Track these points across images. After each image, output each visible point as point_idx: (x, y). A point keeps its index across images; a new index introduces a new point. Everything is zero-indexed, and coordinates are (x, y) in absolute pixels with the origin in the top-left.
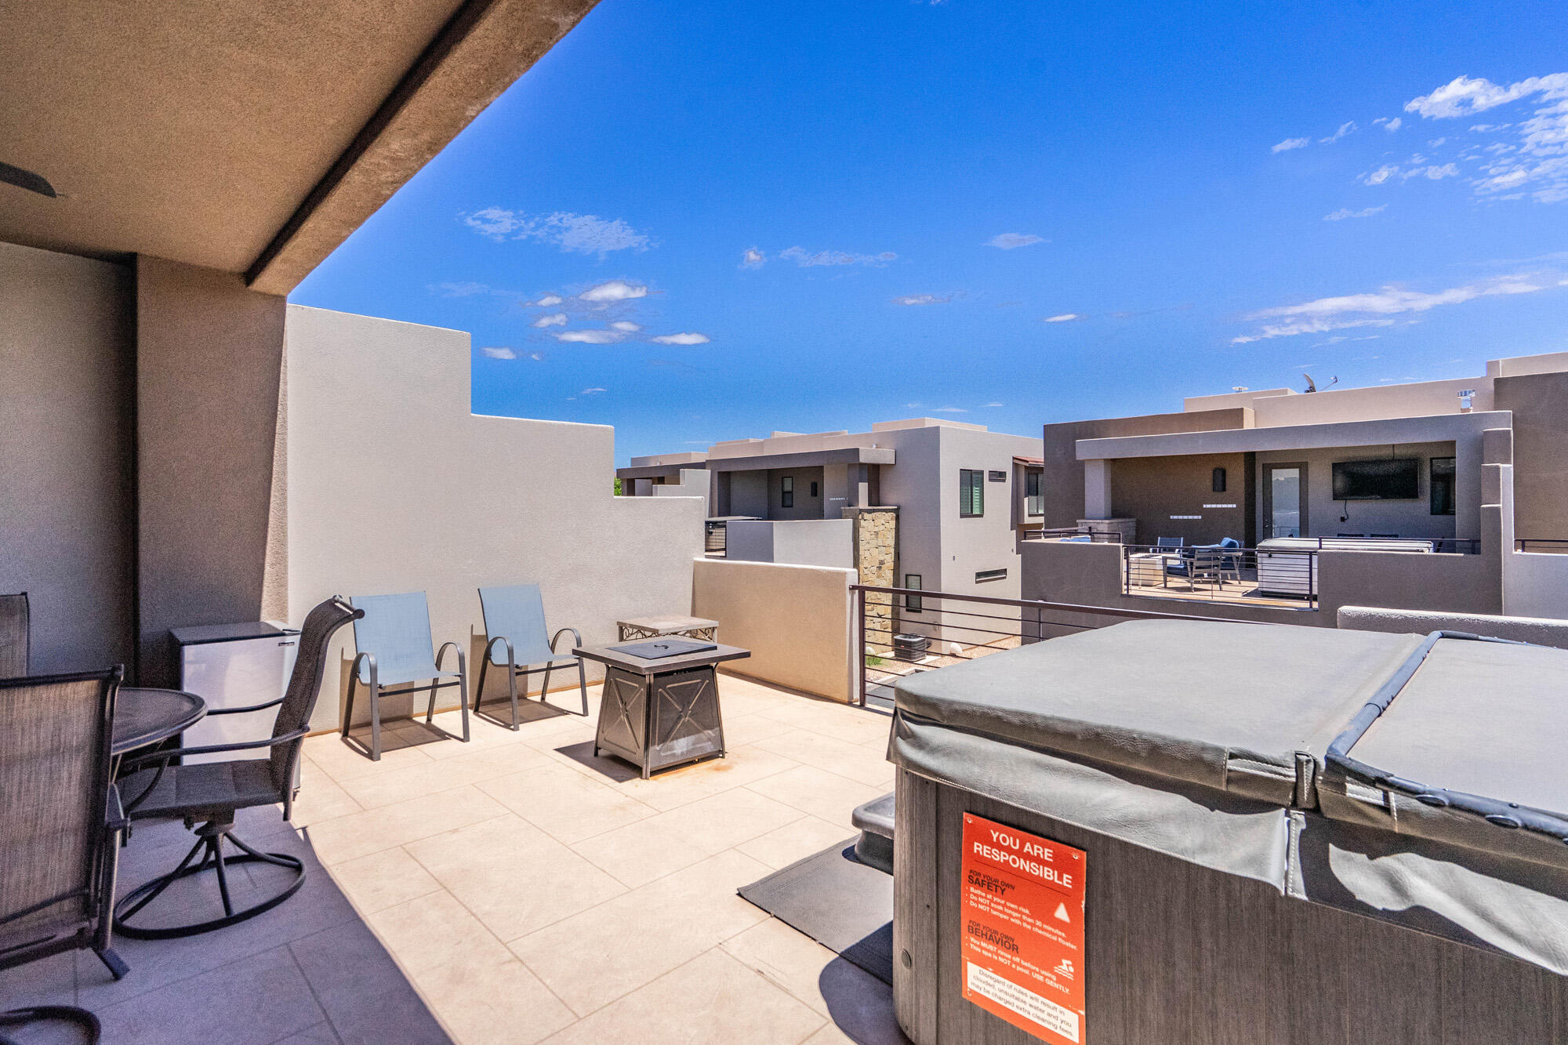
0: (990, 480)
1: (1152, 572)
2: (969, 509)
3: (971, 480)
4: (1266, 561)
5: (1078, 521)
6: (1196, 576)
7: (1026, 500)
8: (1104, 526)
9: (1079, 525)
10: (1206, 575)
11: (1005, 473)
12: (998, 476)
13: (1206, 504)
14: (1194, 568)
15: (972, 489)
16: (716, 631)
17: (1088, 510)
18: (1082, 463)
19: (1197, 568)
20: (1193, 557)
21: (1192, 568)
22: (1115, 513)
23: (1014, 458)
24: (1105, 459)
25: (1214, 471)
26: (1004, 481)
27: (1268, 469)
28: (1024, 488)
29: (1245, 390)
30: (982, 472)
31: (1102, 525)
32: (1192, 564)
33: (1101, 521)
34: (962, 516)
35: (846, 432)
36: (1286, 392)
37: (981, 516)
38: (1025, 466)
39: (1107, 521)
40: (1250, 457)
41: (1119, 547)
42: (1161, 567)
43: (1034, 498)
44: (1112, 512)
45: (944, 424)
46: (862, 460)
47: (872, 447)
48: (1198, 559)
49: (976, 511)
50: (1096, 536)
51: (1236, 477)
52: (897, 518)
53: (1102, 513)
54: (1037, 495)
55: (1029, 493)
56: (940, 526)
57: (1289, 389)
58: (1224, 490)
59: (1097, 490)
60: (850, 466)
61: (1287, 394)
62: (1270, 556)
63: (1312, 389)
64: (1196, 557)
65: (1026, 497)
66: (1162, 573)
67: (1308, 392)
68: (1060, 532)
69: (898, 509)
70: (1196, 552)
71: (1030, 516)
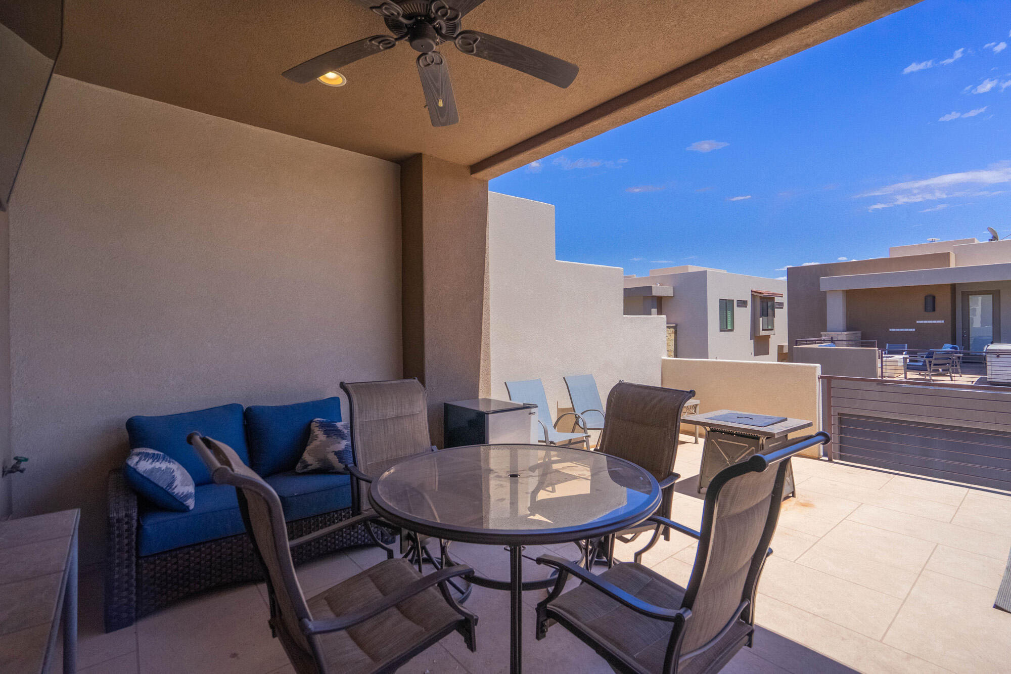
0: (738, 306)
1: (893, 367)
2: (726, 325)
3: (726, 306)
4: (993, 359)
5: (821, 333)
6: (933, 371)
7: (761, 319)
8: (843, 336)
9: (823, 336)
10: (940, 370)
11: (747, 301)
12: (742, 304)
13: (919, 320)
14: (932, 365)
15: (726, 313)
16: (698, 406)
17: (829, 325)
18: (825, 293)
19: (935, 365)
20: (932, 357)
21: (930, 365)
22: (849, 328)
23: (752, 291)
24: (843, 290)
25: (926, 298)
26: (746, 307)
27: (966, 295)
28: (759, 312)
29: (938, 240)
30: (733, 300)
31: (842, 335)
32: (930, 362)
33: (840, 333)
34: (721, 331)
35: (635, 276)
36: (973, 240)
37: (732, 330)
38: (760, 297)
39: (846, 333)
40: (953, 287)
41: (875, 350)
42: (902, 364)
43: (765, 318)
44: (847, 328)
45: (709, 270)
46: (654, 294)
47: (657, 285)
48: (936, 359)
49: (729, 328)
50: (836, 342)
51: (944, 302)
52: (676, 332)
53: (841, 328)
54: (767, 316)
55: (762, 315)
56: (707, 337)
57: (975, 239)
58: (934, 310)
59: (836, 312)
60: (645, 298)
61: (974, 242)
62: (998, 356)
63: (995, 238)
64: (934, 357)
65: (760, 317)
66: (903, 368)
67: (992, 240)
68: (815, 340)
69: (676, 326)
70: (934, 353)
71: (763, 330)
